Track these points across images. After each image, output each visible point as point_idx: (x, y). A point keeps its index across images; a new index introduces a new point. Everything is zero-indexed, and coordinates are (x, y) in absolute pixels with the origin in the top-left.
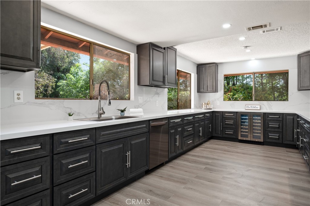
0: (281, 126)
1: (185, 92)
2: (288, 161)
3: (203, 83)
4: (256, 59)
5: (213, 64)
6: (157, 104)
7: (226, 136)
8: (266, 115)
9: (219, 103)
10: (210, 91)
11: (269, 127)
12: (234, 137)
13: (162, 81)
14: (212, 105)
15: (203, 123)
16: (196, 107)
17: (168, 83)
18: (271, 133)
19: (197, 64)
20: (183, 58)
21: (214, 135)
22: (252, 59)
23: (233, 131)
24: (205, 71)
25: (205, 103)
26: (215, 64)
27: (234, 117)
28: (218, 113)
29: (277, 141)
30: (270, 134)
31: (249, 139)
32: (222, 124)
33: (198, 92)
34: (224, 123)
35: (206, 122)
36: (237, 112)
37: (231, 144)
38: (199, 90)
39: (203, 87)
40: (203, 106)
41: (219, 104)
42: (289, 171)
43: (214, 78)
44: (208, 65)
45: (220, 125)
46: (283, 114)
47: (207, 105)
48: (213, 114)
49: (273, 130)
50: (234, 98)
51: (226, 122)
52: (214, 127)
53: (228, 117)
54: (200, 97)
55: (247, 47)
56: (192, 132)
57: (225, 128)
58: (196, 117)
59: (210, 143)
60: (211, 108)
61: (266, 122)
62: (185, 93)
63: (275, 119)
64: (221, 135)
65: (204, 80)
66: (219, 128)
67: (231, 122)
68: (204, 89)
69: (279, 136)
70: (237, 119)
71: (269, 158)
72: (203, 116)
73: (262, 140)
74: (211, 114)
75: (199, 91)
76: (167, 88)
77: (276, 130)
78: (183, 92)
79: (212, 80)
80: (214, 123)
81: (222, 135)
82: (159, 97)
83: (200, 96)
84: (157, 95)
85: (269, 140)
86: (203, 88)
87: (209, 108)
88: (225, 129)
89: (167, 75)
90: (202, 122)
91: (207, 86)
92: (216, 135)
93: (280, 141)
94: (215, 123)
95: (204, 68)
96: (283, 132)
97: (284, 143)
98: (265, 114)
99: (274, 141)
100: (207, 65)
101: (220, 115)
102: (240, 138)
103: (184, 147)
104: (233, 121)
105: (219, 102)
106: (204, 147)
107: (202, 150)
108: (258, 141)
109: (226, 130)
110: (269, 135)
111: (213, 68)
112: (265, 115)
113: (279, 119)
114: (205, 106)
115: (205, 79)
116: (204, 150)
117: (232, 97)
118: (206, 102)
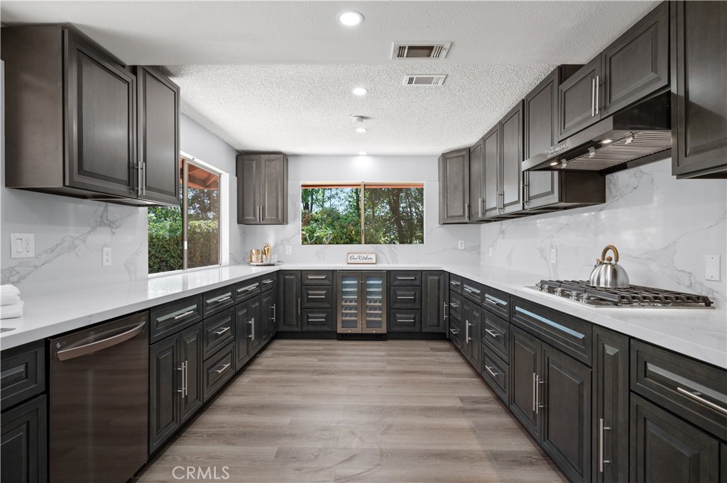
0: (417, 296)
1: (202, 223)
2: (448, 375)
3: (252, 201)
4: (369, 155)
5: (278, 156)
6: (105, 257)
7: (311, 328)
8: (392, 275)
9: (290, 251)
10: (271, 219)
11: (396, 301)
12: (328, 329)
13: (126, 179)
14: (276, 255)
15: (257, 304)
16: (235, 261)
17: (148, 188)
18: (401, 313)
19: (237, 151)
20: (199, 124)
21: (282, 328)
22: (360, 153)
23: (324, 315)
24: (257, 169)
25: (258, 251)
26: (282, 156)
27: (326, 282)
28: (291, 274)
29: (411, 329)
30: (398, 316)
31: (358, 330)
32: (301, 300)
33: (239, 222)
34: (306, 299)
35: (265, 300)
36: (333, 271)
37: (322, 348)
38: (243, 216)
39: (252, 208)
40: (254, 258)
41: (290, 253)
42: (461, 405)
43: (279, 189)
44: (266, 156)
45: (295, 303)
46: (421, 271)
47: (264, 256)
48: (278, 278)
49: (404, 306)
50: (313, 238)
51: (308, 294)
52: (282, 309)
53: (313, 282)
54: (244, 235)
55: (362, 117)
56: (229, 337)
57: (307, 310)
58: (239, 291)
59: (275, 352)
60: (272, 262)
61: (392, 290)
62: (202, 225)
63: (408, 282)
64: (297, 326)
65: (255, 194)
66: (294, 311)
67: (321, 294)
68: (255, 216)
69: (414, 318)
70: (334, 286)
71: (412, 374)
72: (257, 286)
73: (383, 330)
74: (275, 278)
75: (242, 218)
76: (146, 205)
77: (410, 306)
78: (197, 223)
79: (274, 195)
80: (282, 299)
81: (300, 326)
82: (113, 234)
83: (244, 232)
84: (108, 229)
85: (397, 329)
86: (252, 215)
87: (268, 262)
88: (307, 312)
89: (145, 160)
90: (254, 302)
91: (264, 209)
92: (286, 329)
93: (417, 329)
94: (284, 299)
95: (254, 163)
96: (421, 309)
97: (423, 331)
98: (389, 272)
99: (406, 329)
100: (262, 156)
101: (295, 281)
102: (340, 330)
103: (206, 391)
104: (324, 292)
105: (290, 247)
106: (259, 367)
107: (257, 381)
108: (377, 332)
109: (310, 315)
110: (396, 319)
111: (277, 165)
112: (389, 275)
113: (414, 283)
114: (257, 259)
115: (257, 191)
116: (264, 381)
117: (309, 236)
118: (261, 248)
